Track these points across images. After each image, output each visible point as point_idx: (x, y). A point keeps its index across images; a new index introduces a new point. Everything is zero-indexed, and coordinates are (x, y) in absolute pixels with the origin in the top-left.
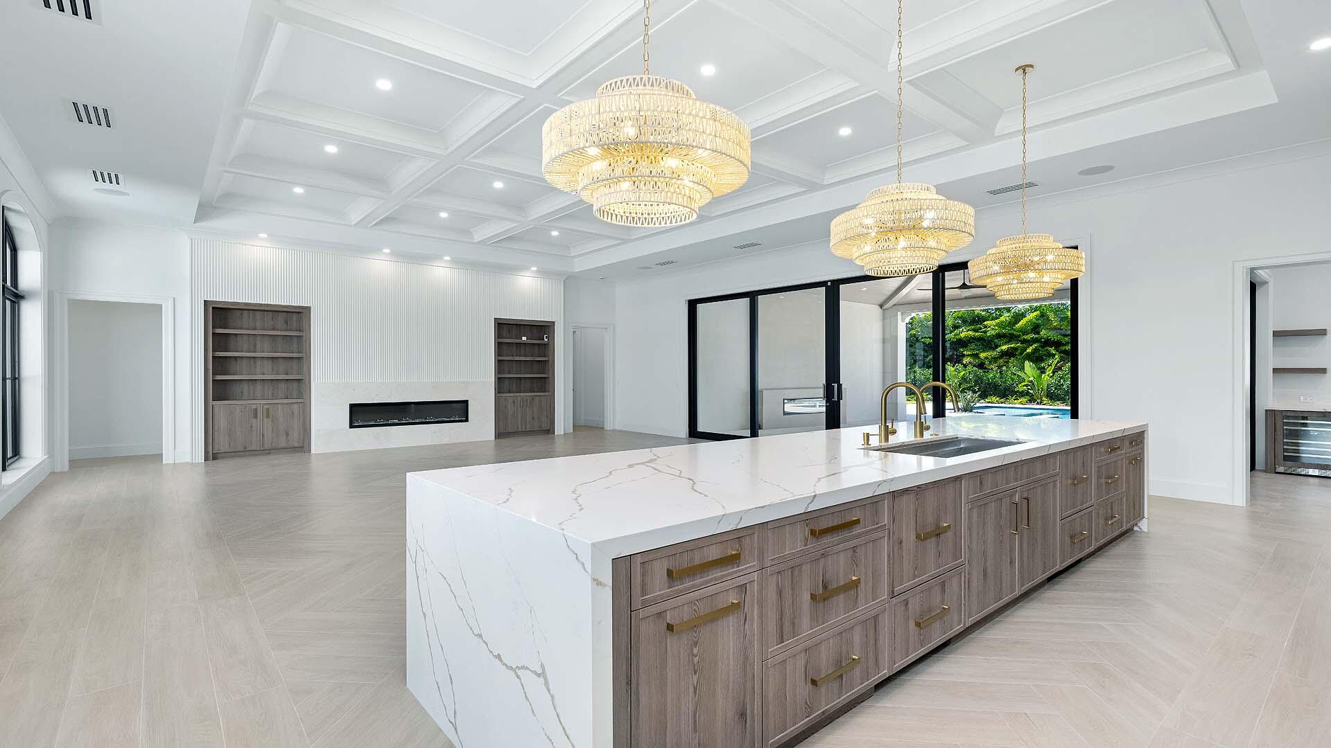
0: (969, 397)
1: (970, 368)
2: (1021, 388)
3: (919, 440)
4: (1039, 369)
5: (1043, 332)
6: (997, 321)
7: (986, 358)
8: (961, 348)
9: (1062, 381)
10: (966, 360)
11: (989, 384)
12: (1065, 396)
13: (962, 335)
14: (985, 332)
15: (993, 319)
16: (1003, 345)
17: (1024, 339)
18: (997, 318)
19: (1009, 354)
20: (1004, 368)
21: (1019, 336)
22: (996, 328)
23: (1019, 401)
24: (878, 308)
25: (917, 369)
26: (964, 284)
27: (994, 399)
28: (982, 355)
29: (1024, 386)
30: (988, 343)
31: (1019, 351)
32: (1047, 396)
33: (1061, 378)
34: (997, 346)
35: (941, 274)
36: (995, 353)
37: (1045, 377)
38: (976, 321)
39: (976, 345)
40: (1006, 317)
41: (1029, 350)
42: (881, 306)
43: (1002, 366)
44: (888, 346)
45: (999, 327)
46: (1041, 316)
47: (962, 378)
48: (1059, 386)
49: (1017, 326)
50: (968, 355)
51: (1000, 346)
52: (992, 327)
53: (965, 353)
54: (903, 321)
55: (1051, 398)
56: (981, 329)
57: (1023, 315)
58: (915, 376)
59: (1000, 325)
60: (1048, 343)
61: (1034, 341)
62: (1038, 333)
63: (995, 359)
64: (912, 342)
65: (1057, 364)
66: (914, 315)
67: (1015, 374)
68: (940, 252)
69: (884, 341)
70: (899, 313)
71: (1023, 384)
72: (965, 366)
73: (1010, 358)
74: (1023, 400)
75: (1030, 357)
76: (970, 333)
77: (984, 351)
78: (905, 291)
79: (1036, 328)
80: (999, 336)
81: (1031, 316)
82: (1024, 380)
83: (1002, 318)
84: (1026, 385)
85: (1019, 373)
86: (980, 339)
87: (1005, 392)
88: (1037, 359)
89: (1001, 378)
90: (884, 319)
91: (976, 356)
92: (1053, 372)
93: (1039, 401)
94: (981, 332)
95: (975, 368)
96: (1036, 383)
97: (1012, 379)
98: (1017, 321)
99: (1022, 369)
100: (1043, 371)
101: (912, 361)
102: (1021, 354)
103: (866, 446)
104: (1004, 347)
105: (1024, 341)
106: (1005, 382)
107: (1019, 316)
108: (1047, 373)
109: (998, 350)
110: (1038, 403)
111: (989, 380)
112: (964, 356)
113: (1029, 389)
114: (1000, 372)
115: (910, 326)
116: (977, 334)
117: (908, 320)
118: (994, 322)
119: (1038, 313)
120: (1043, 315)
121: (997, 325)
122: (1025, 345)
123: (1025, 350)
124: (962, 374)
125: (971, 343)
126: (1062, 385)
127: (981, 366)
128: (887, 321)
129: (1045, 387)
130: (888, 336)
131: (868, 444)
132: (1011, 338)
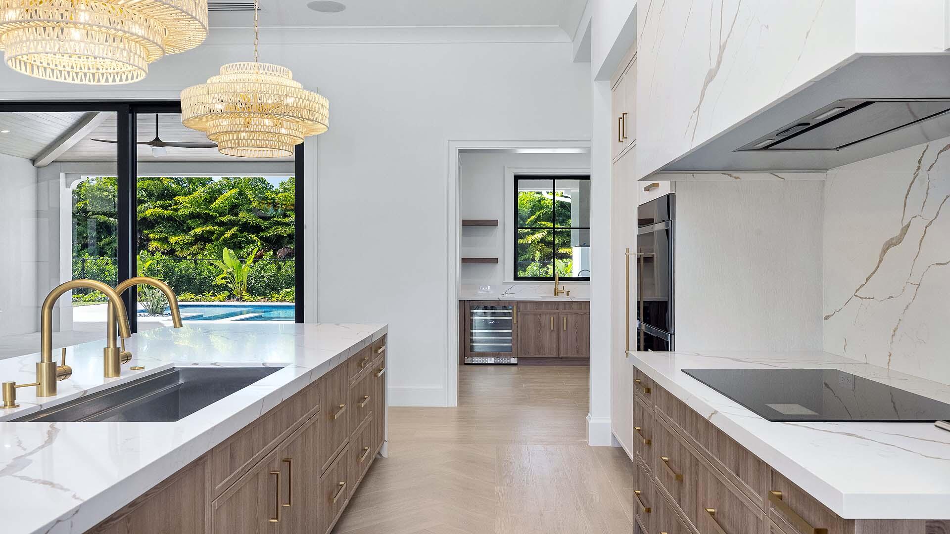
0: (158, 295)
1: (158, 255)
2: (219, 281)
3: (114, 381)
4: (238, 258)
5: (241, 214)
6: (191, 197)
7: (177, 243)
8: (146, 229)
9: (262, 271)
10: (152, 246)
11: (182, 277)
12: (266, 289)
13: (148, 213)
14: (176, 210)
15: (185, 194)
16: (198, 226)
17: (220, 221)
18: (190, 194)
19: (203, 239)
20: (200, 257)
21: (215, 217)
22: (190, 205)
23: (217, 297)
24: (31, 165)
25: (87, 256)
26: (157, 139)
27: (188, 295)
28: (173, 240)
29: (222, 279)
30: (178, 225)
31: (215, 235)
32: (248, 291)
33: (262, 269)
34: (190, 229)
35: (130, 116)
36: (189, 237)
37: (245, 268)
38: (166, 195)
39: (165, 227)
40: (200, 193)
41: (228, 235)
42: (33, 161)
43: (197, 254)
44: (45, 221)
45: (193, 205)
46: (239, 194)
47: (149, 269)
48: (260, 278)
49: (214, 205)
50: (155, 240)
51: (193, 229)
52: (185, 205)
53: (151, 236)
54: (68, 186)
55: (252, 293)
56: (171, 206)
57: (220, 192)
58: (84, 267)
59: (194, 202)
60: (246, 227)
61: (232, 224)
62: (236, 215)
63: (189, 245)
64: (81, 216)
65: (257, 253)
66: (84, 178)
67: (212, 264)
68: (152, 47)
69: (38, 214)
70: (62, 175)
71: (221, 276)
72: (153, 254)
73: (205, 244)
74: (223, 295)
75: (227, 243)
76: (158, 210)
77: (174, 234)
78: (70, 142)
79: (234, 209)
80: (192, 216)
81: (230, 193)
82: (222, 272)
83: (196, 194)
84: (225, 278)
85: (217, 263)
86: (170, 219)
87: (201, 286)
88: (236, 245)
89: (196, 269)
90: (37, 182)
91: (165, 241)
92: (254, 262)
93: (239, 296)
94: (171, 210)
95: (164, 257)
96: (235, 275)
97: (210, 271)
98: (213, 199)
99: (221, 257)
100: (242, 260)
101: (82, 245)
102: (217, 239)
103: (9, 411)
104: (198, 230)
105: (221, 224)
106: (200, 274)
107: (215, 194)
108: (248, 263)
109: (192, 232)
110: (238, 300)
111: (181, 272)
112: (149, 240)
113: (227, 282)
114: (195, 261)
115: (78, 194)
116: (166, 212)
117: (74, 186)
118: (187, 199)
119: (236, 190)
120: (241, 194)
121: (190, 202)
122: (222, 229)
123: (223, 235)
124: (148, 264)
125: (158, 223)
126: (263, 277)
127: (171, 253)
128: (43, 184)
129: (245, 281)
130: (44, 207)
131: (13, 405)
132: (206, 219)
